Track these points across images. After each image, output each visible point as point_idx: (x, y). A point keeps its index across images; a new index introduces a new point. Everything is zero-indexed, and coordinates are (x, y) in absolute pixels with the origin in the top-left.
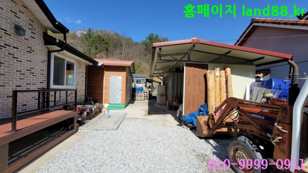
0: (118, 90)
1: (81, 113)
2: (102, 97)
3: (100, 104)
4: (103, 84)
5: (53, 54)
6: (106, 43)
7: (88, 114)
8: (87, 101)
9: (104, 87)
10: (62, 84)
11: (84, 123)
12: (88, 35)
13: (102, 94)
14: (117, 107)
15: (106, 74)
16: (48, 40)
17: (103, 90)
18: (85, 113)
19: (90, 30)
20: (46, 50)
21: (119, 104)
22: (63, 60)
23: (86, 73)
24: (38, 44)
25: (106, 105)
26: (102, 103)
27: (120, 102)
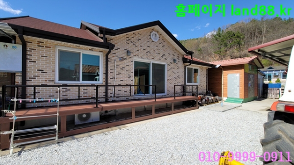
0: (236, 86)
1: (202, 100)
2: (221, 91)
3: (220, 97)
4: (221, 81)
5: (187, 67)
6: (238, 37)
7: (206, 100)
8: (207, 93)
9: (222, 83)
10: (192, 82)
11: (203, 106)
12: (217, 35)
13: (221, 89)
14: (234, 101)
15: (224, 73)
16: (185, 60)
17: (221, 86)
18: (204, 100)
19: (219, 29)
20: (184, 66)
21: (237, 99)
22: (192, 69)
23: (207, 75)
24: (180, 64)
25: (225, 99)
26: (221, 96)
27: (238, 97)
